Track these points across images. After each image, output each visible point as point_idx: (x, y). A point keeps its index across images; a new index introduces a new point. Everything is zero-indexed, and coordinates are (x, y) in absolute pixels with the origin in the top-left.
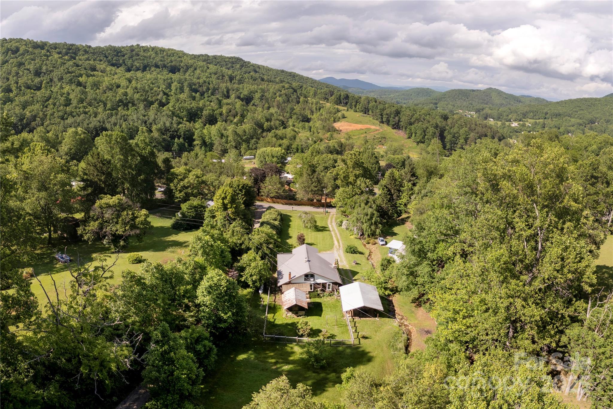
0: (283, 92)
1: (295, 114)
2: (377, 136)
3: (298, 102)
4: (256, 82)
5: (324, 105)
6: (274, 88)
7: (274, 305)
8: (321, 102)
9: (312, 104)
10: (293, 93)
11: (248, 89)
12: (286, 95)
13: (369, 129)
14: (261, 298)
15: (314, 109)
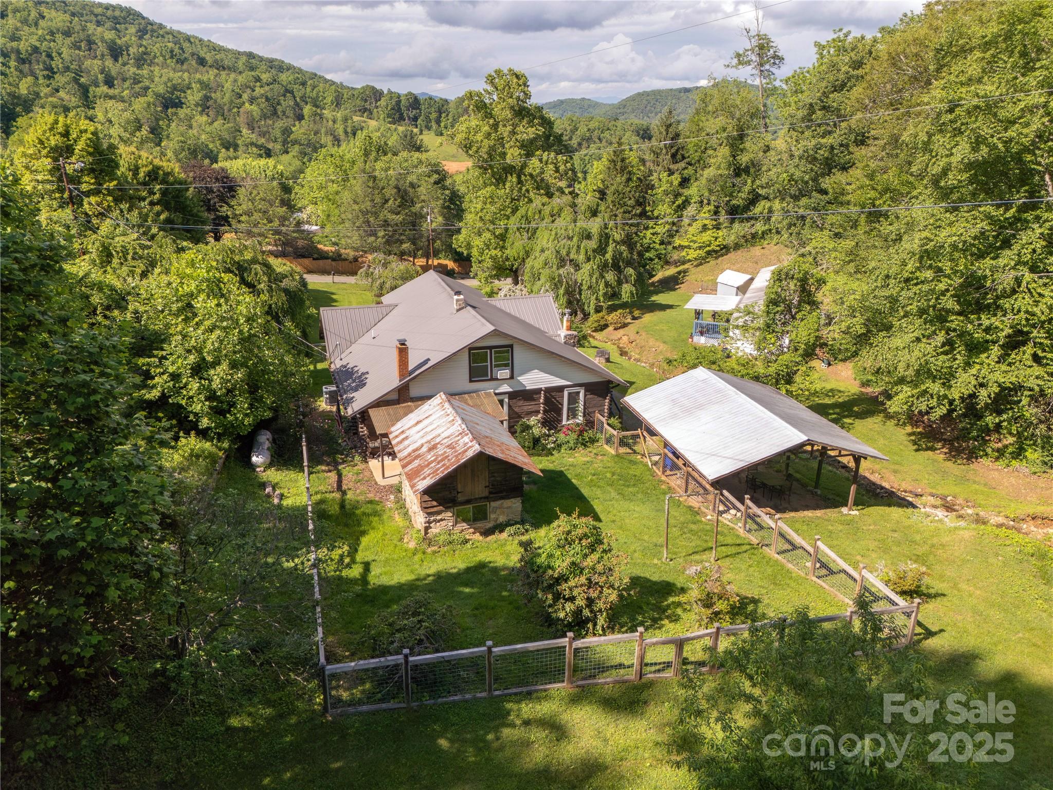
0: (259, 91)
1: (295, 142)
3: (300, 118)
4: (185, 67)
5: (363, 124)
6: (235, 81)
7: (342, 506)
8: (356, 118)
9: (334, 122)
10: (284, 96)
11: (164, 79)
12: (267, 99)
14: (263, 485)
15: (340, 131)
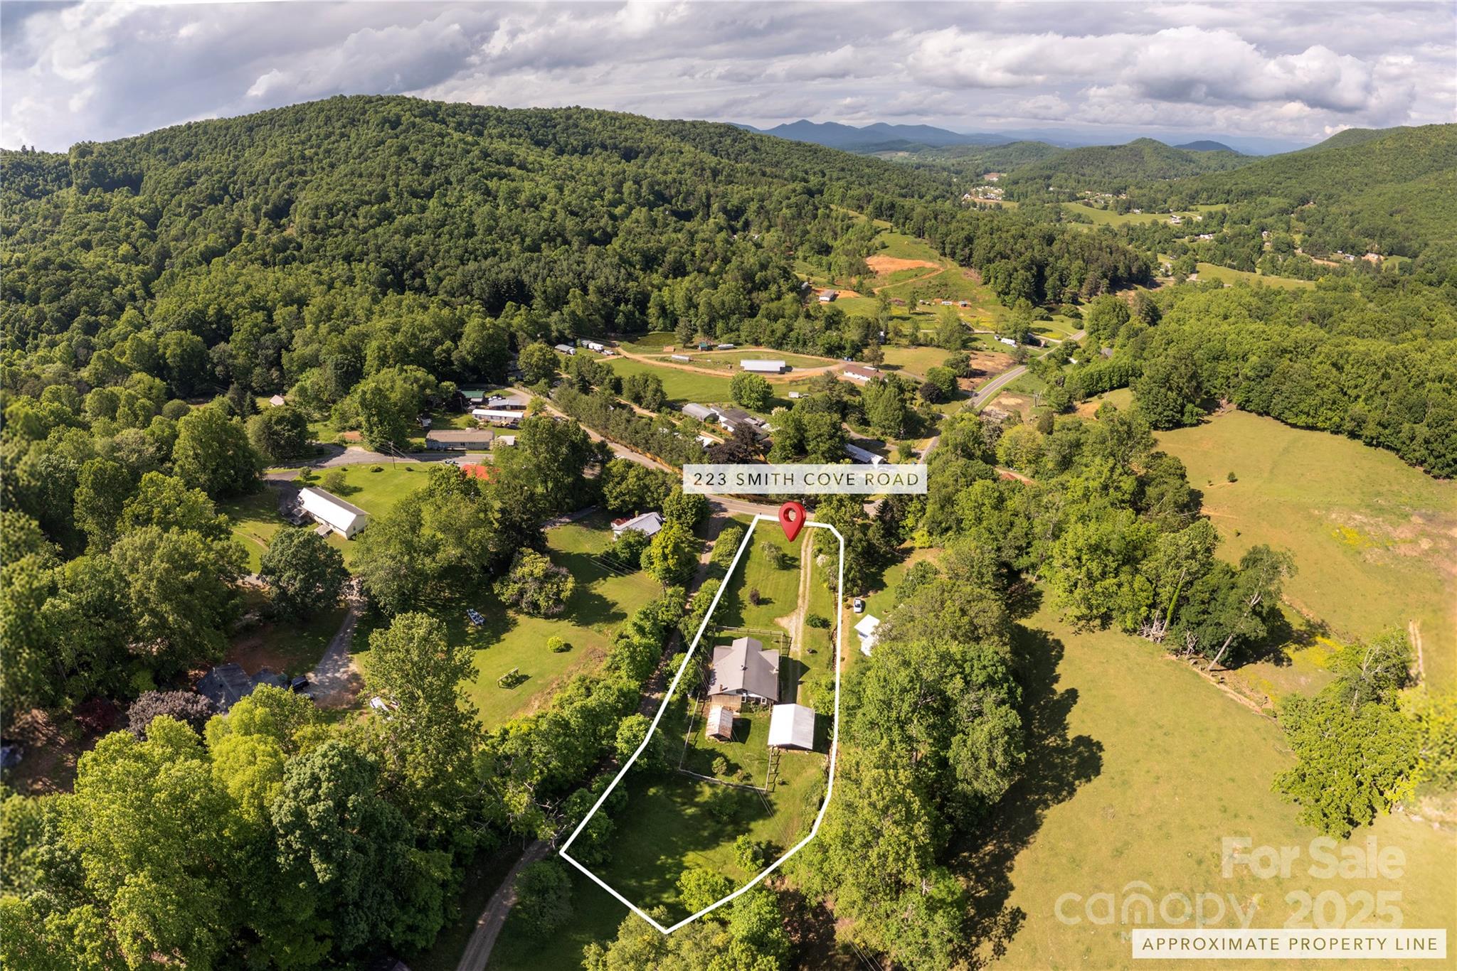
0: (793, 199)
1: (808, 239)
2: (934, 282)
3: (815, 218)
5: (855, 221)
6: (780, 193)
8: (851, 214)
9: (836, 219)
11: (739, 194)
12: (797, 205)
13: (921, 269)
15: (839, 228)
